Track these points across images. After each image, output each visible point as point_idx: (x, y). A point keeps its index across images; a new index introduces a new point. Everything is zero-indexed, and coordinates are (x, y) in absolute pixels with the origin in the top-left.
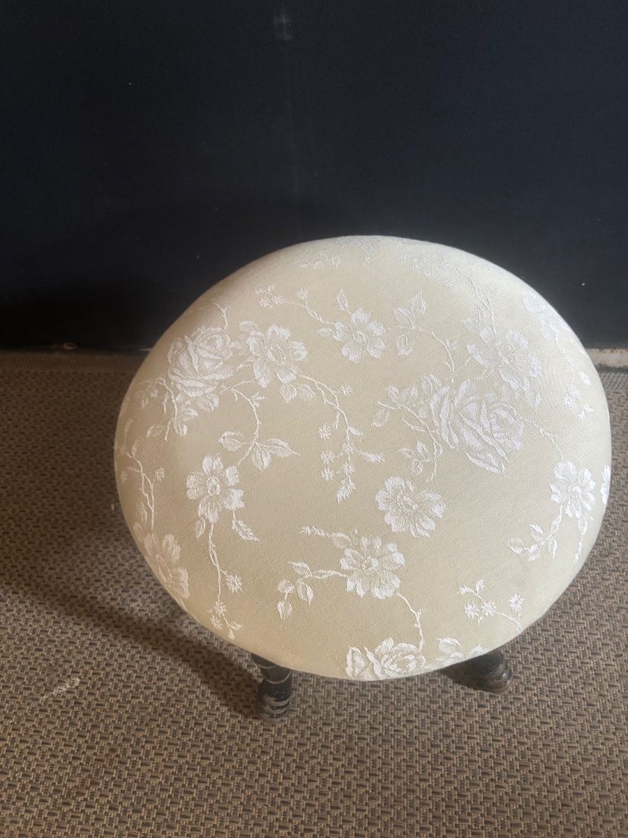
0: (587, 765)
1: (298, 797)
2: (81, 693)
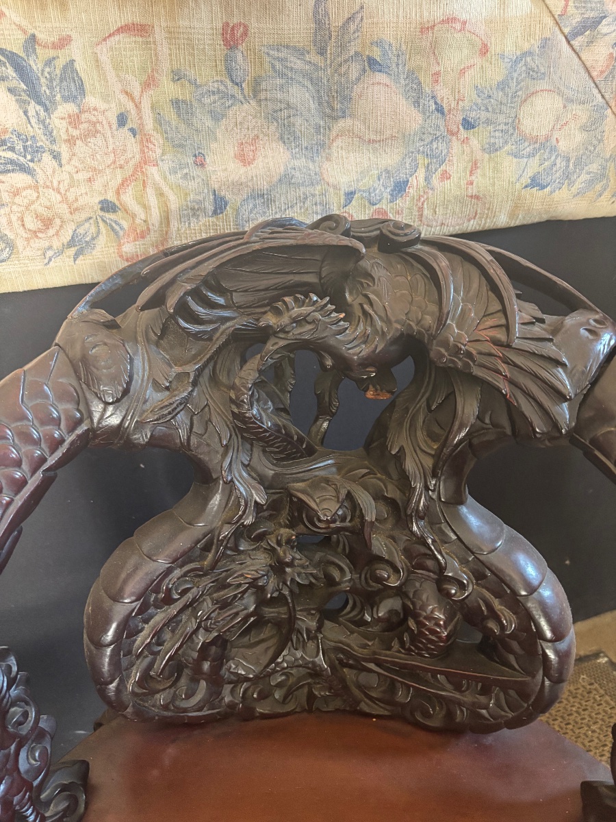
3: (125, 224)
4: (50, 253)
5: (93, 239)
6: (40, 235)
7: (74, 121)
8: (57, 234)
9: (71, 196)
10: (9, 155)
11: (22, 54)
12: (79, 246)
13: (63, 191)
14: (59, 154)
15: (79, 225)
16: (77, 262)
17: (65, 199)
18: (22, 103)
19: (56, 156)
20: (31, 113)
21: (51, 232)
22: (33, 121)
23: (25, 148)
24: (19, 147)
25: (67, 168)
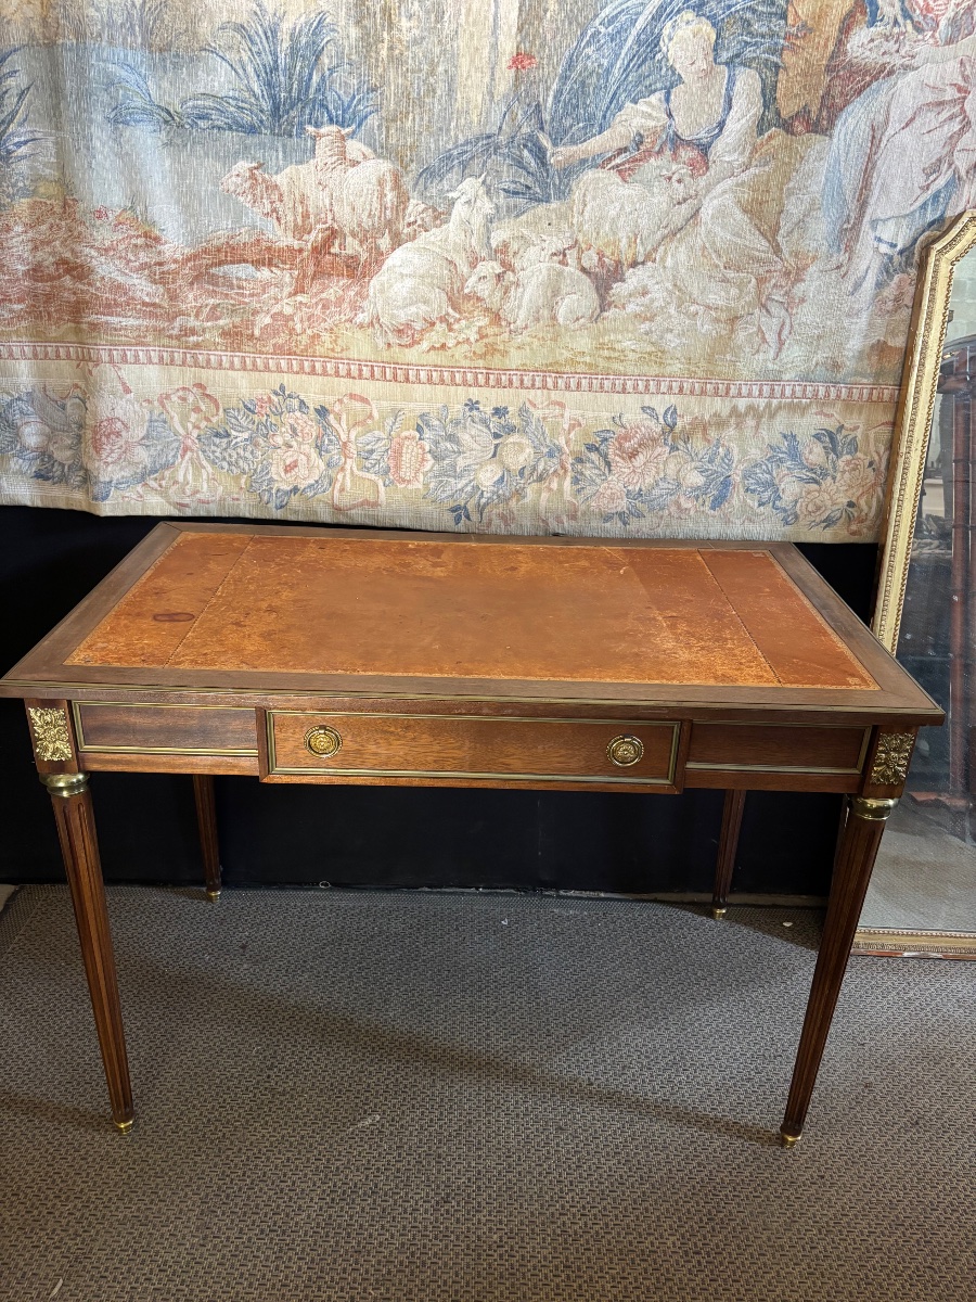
0: (805, 1157)
1: (581, 1186)
2: (383, 1125)
3: (856, 514)
4: (813, 523)
5: (837, 520)
6: (813, 514)
7: (848, 463)
8: (820, 516)
9: (835, 497)
10: (814, 475)
11: (835, 433)
12: (829, 522)
13: (831, 495)
14: (836, 477)
15: (833, 512)
16: (825, 531)
17: (831, 498)
18: (827, 453)
19: (834, 478)
20: (830, 458)
21: (819, 513)
22: (829, 461)
23: (821, 473)
24: (819, 472)
25: (837, 484)
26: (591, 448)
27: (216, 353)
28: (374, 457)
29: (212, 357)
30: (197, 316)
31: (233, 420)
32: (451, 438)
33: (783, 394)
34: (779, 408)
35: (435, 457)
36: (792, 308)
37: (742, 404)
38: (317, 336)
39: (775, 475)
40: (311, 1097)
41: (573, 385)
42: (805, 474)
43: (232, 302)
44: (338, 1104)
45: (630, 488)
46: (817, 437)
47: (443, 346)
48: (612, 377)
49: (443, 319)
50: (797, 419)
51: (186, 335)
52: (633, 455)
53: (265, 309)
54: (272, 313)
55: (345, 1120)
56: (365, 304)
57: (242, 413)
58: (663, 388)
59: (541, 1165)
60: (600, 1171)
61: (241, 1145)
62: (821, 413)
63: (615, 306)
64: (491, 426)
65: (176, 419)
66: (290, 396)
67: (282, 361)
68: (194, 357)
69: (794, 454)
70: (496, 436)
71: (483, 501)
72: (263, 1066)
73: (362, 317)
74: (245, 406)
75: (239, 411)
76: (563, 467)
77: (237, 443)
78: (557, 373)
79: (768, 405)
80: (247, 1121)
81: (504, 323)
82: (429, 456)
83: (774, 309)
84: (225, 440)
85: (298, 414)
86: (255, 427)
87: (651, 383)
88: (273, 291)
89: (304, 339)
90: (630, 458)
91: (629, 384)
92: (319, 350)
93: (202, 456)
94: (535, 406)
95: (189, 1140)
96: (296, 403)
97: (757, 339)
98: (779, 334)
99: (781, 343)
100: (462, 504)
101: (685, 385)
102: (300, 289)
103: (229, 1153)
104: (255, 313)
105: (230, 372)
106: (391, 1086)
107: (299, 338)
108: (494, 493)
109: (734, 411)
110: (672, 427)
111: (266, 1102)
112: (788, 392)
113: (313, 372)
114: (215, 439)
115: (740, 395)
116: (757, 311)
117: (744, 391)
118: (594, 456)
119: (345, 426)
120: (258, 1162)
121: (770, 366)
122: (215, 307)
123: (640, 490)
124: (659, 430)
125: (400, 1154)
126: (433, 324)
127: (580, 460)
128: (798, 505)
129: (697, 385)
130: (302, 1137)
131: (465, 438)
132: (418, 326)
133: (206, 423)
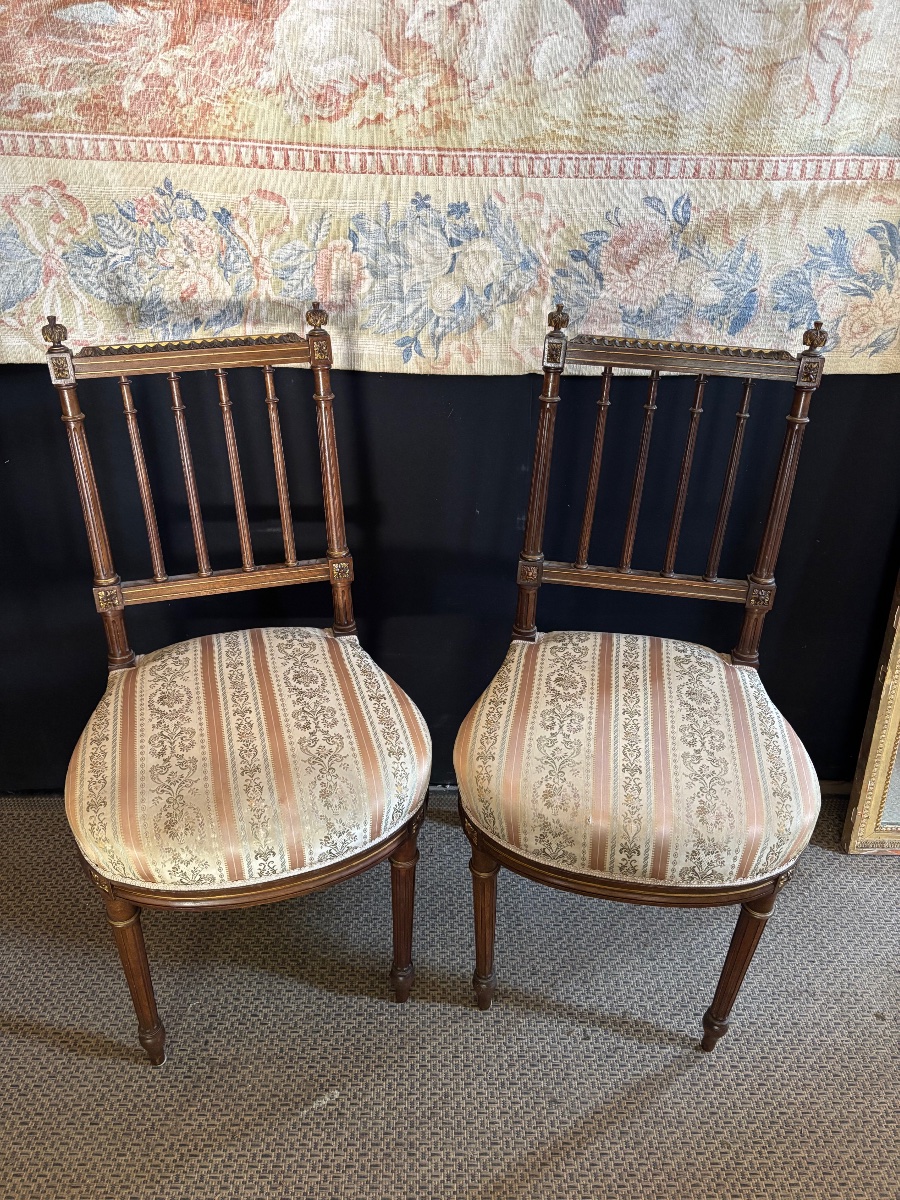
4: (857, 349)
5: (889, 342)
6: (858, 336)
8: (867, 338)
9: (888, 314)
10: (863, 285)
11: (897, 226)
12: (878, 346)
13: (884, 309)
14: (892, 286)
15: (885, 333)
16: (872, 358)
17: (884, 316)
18: (884, 255)
19: (890, 288)
20: (887, 260)
21: (866, 335)
22: (886, 265)
23: (874, 281)
24: (871, 279)
25: (893, 295)
26: (577, 256)
27: (75, 135)
28: (296, 275)
29: (70, 143)
30: (42, 83)
31: (108, 232)
32: (396, 247)
33: (832, 174)
34: (826, 193)
35: (375, 274)
36: (852, 49)
37: (777, 188)
38: (206, 109)
39: (813, 286)
40: (257, 1068)
41: (554, 169)
42: (853, 283)
43: (89, 60)
44: (289, 1076)
45: (628, 307)
46: (872, 232)
47: (379, 118)
48: (604, 156)
49: (377, 78)
50: (848, 208)
51: (30, 111)
52: (632, 264)
53: (134, 69)
54: (144, 75)
55: (298, 1099)
56: (269, 57)
57: (118, 222)
58: (674, 170)
59: (534, 1154)
60: (606, 1159)
61: (173, 1139)
62: (881, 199)
63: (613, 51)
64: (446, 230)
65: (30, 231)
66: (179, 195)
67: (164, 146)
68: (44, 141)
69: (840, 257)
70: (453, 243)
71: (440, 330)
72: (199, 1028)
73: (269, 78)
74: (120, 211)
75: (113, 217)
76: (542, 282)
77: (116, 263)
78: (534, 152)
79: (813, 189)
80: (181, 1106)
81: (459, 82)
82: (367, 273)
83: (829, 48)
84: (100, 260)
85: (191, 219)
86: (137, 239)
87: (658, 163)
88: (142, 42)
89: (191, 111)
90: (628, 267)
91: (630, 167)
92: (212, 128)
93: (71, 282)
94: (503, 200)
95: (111, 1134)
96: (188, 205)
97: (804, 97)
98: (834, 87)
99: (835, 100)
100: (411, 335)
101: (703, 164)
102: (179, 40)
103: (159, 1150)
104: (121, 75)
105: (97, 164)
106: (352, 1049)
107: (184, 110)
108: (452, 320)
109: (767, 199)
110: (684, 225)
111: (203, 1077)
112: (838, 172)
113: (206, 160)
114: (86, 258)
115: (775, 176)
116: (805, 54)
117: (782, 172)
118: (581, 266)
119: (255, 237)
120: (194, 1161)
121: (818, 133)
122: (65, 69)
123: (641, 311)
124: (666, 228)
125: (364, 1144)
126: (365, 85)
127: (562, 273)
128: (841, 324)
129: (718, 165)
130: (247, 1126)
131: (412, 246)
132: (344, 89)
133: (70, 236)
